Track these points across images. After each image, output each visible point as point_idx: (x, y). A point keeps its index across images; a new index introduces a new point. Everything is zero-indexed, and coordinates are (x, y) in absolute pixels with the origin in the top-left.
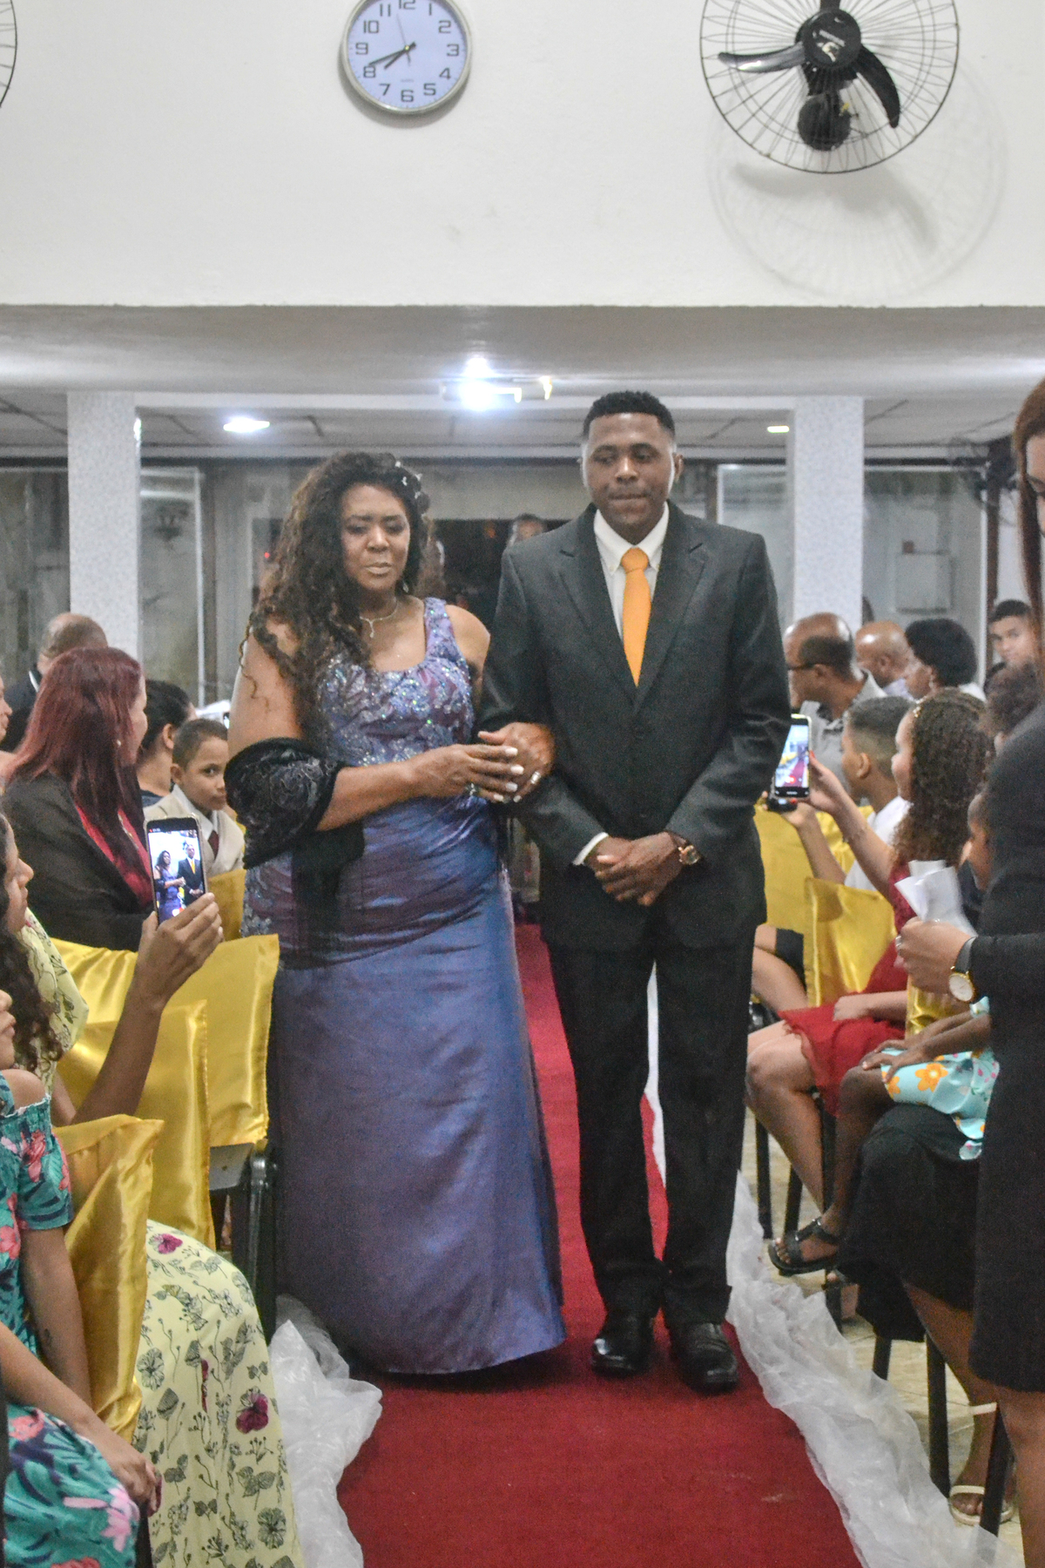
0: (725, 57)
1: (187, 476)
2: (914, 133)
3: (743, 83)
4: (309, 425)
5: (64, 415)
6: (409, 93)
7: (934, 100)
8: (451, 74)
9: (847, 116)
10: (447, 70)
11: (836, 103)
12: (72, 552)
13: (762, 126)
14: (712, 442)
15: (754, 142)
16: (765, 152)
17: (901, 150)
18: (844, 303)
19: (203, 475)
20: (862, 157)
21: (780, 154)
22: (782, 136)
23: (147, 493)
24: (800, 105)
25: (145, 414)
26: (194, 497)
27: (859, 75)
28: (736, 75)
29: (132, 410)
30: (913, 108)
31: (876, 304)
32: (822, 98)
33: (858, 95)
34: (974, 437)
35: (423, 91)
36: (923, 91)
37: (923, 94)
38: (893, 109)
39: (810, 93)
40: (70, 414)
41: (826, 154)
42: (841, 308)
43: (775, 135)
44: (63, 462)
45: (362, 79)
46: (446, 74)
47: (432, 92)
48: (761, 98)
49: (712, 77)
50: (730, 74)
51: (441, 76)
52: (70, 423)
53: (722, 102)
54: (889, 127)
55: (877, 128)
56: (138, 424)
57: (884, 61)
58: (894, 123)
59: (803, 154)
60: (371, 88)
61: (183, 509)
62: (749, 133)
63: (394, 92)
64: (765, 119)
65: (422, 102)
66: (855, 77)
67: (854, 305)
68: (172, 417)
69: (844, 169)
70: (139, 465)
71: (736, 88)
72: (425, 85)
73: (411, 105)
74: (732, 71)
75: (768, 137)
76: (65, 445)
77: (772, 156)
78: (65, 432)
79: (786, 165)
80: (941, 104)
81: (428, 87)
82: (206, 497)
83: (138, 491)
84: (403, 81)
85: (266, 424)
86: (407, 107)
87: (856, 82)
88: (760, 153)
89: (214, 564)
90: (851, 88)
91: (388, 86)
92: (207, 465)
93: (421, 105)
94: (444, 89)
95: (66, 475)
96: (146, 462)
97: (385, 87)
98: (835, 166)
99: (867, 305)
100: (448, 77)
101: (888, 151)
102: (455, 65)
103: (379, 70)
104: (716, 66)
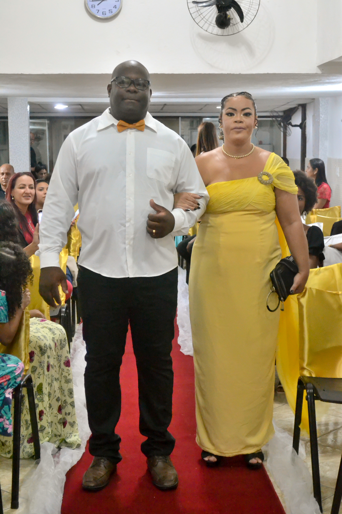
0: (194, 2)
1: (44, 122)
2: (247, 24)
3: (199, 10)
4: (80, 107)
5: (7, 104)
6: (105, 13)
7: (253, 15)
8: (116, 7)
9: (229, 19)
10: (116, 6)
11: (226, 15)
12: (10, 145)
13: (205, 22)
14: (200, 111)
15: (202, 27)
16: (206, 30)
17: (244, 29)
18: (229, 73)
19: (49, 122)
20: (233, 31)
21: (210, 30)
22: (210, 25)
23: (32, 127)
24: (216, 16)
25: (30, 104)
26: (46, 128)
27: (232, 8)
28: (197, 8)
29: (27, 103)
30: (247, 17)
31: (238, 73)
32: (222, 14)
33: (232, 13)
34: (277, 110)
35: (108, 12)
36: (250, 12)
37: (250, 13)
38: (242, 17)
39: (218, 13)
40: (9, 104)
41: (223, 30)
42: (228, 74)
43: (208, 25)
44: (7, 118)
45: (91, 9)
46: (115, 7)
47: (111, 12)
48: (204, 14)
49: (190, 8)
50: (196, 7)
51: (114, 7)
52: (8, 106)
53: (193, 15)
54: (240, 22)
55: (237, 23)
56: (29, 107)
57: (239, 4)
58: (242, 20)
59: (217, 30)
60: (94, 11)
61: (43, 132)
62: (201, 24)
63: (101, 12)
64: (206, 20)
65: (108, 15)
66: (231, 8)
67: (232, 73)
68: (39, 105)
69: (228, 35)
70: (29, 118)
71: (197, 11)
72: (109, 10)
73: (105, 16)
74: (196, 6)
75: (206, 25)
76: (7, 113)
77: (208, 31)
78: (7, 109)
79: (211, 33)
80: (255, 16)
81: (110, 11)
82: (50, 128)
83: (29, 127)
84: (103, 9)
85: (67, 106)
86: (104, 17)
87: (231, 9)
88: (204, 30)
89: (52, 148)
90: (230, 11)
91: (99, 10)
92: (50, 119)
93: (108, 16)
94: (115, 11)
95: (7, 122)
96: (31, 118)
97: (98, 11)
98: (225, 34)
99: (236, 73)
100: (116, 8)
101: (241, 29)
102: (117, 4)
103: (96, 6)
104: (192, 5)
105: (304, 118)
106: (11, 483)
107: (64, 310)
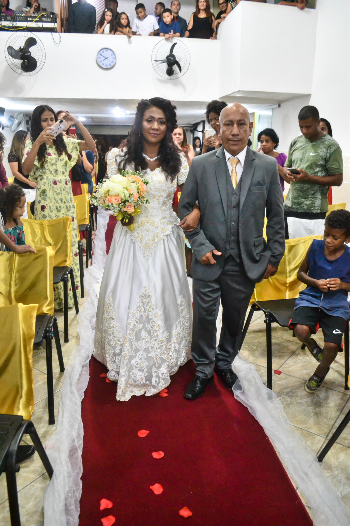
0: (155, 61)
2: (183, 74)
3: (158, 65)
4: (91, 119)
6: (107, 65)
9: (174, 71)
11: (172, 69)
15: (160, 74)
16: (161, 76)
17: (182, 76)
20: (176, 77)
21: (163, 76)
22: (164, 74)
24: (166, 69)
27: (175, 64)
28: (157, 63)
30: (183, 70)
32: (170, 68)
33: (175, 67)
37: (185, 68)
38: (180, 70)
39: (168, 67)
41: (170, 77)
45: (99, 63)
46: (112, 62)
48: (161, 67)
49: (153, 64)
53: (155, 68)
55: (178, 73)
57: (179, 62)
58: (181, 72)
59: (167, 76)
60: (101, 64)
63: (105, 65)
64: (161, 71)
65: (109, 67)
75: (162, 73)
79: (164, 78)
80: (188, 69)
81: (110, 64)
84: (106, 63)
86: (107, 67)
94: (112, 64)
97: (103, 64)
98: (172, 78)
101: (180, 76)
102: (114, 61)
103: (102, 61)
104: (154, 62)
105: (204, 128)
106: (64, 326)
107: (89, 227)
